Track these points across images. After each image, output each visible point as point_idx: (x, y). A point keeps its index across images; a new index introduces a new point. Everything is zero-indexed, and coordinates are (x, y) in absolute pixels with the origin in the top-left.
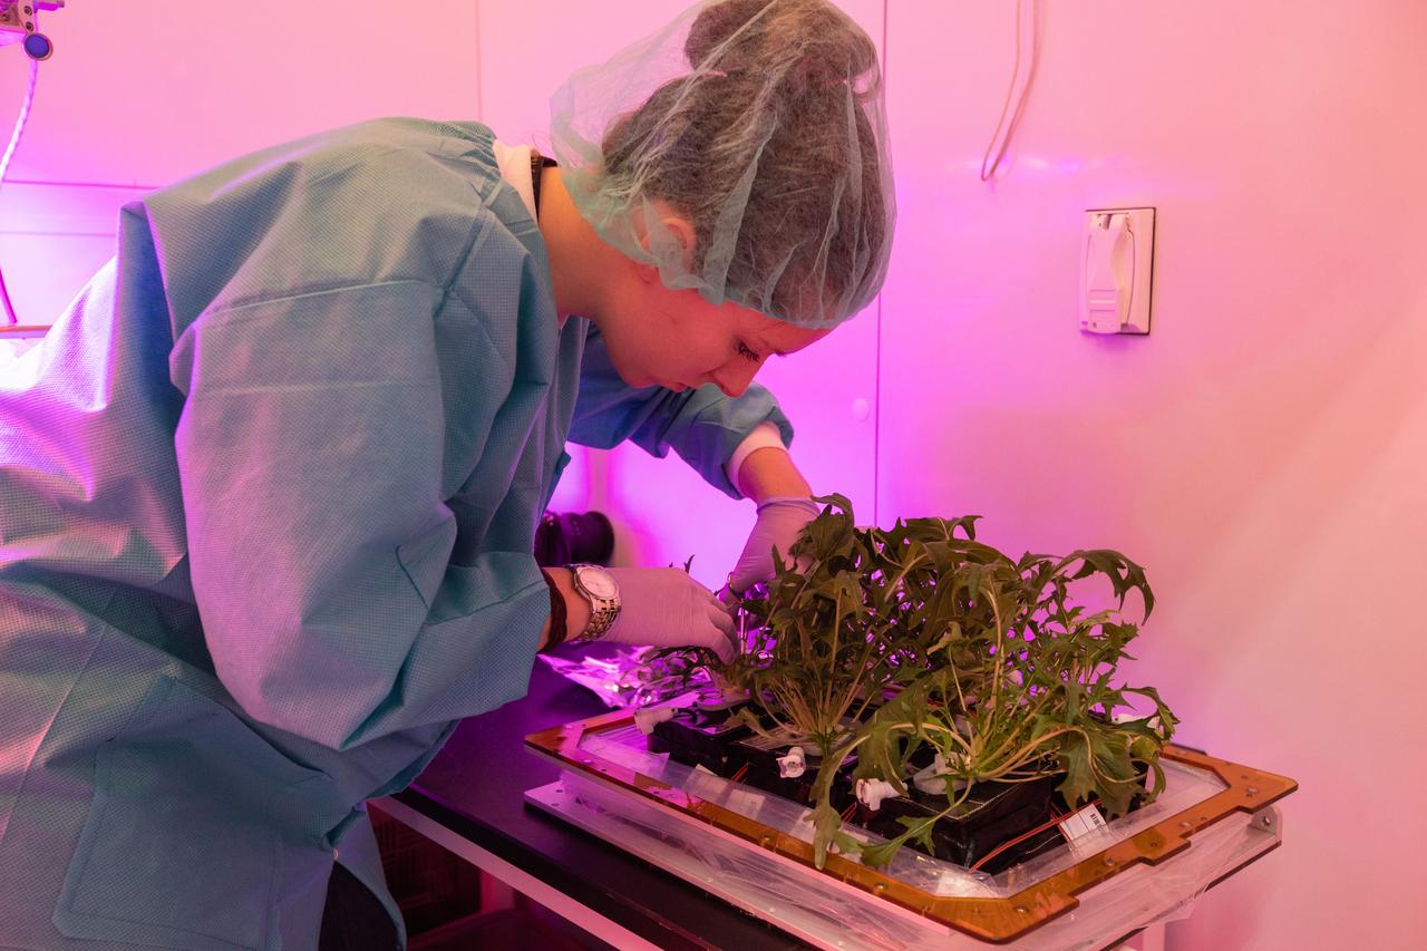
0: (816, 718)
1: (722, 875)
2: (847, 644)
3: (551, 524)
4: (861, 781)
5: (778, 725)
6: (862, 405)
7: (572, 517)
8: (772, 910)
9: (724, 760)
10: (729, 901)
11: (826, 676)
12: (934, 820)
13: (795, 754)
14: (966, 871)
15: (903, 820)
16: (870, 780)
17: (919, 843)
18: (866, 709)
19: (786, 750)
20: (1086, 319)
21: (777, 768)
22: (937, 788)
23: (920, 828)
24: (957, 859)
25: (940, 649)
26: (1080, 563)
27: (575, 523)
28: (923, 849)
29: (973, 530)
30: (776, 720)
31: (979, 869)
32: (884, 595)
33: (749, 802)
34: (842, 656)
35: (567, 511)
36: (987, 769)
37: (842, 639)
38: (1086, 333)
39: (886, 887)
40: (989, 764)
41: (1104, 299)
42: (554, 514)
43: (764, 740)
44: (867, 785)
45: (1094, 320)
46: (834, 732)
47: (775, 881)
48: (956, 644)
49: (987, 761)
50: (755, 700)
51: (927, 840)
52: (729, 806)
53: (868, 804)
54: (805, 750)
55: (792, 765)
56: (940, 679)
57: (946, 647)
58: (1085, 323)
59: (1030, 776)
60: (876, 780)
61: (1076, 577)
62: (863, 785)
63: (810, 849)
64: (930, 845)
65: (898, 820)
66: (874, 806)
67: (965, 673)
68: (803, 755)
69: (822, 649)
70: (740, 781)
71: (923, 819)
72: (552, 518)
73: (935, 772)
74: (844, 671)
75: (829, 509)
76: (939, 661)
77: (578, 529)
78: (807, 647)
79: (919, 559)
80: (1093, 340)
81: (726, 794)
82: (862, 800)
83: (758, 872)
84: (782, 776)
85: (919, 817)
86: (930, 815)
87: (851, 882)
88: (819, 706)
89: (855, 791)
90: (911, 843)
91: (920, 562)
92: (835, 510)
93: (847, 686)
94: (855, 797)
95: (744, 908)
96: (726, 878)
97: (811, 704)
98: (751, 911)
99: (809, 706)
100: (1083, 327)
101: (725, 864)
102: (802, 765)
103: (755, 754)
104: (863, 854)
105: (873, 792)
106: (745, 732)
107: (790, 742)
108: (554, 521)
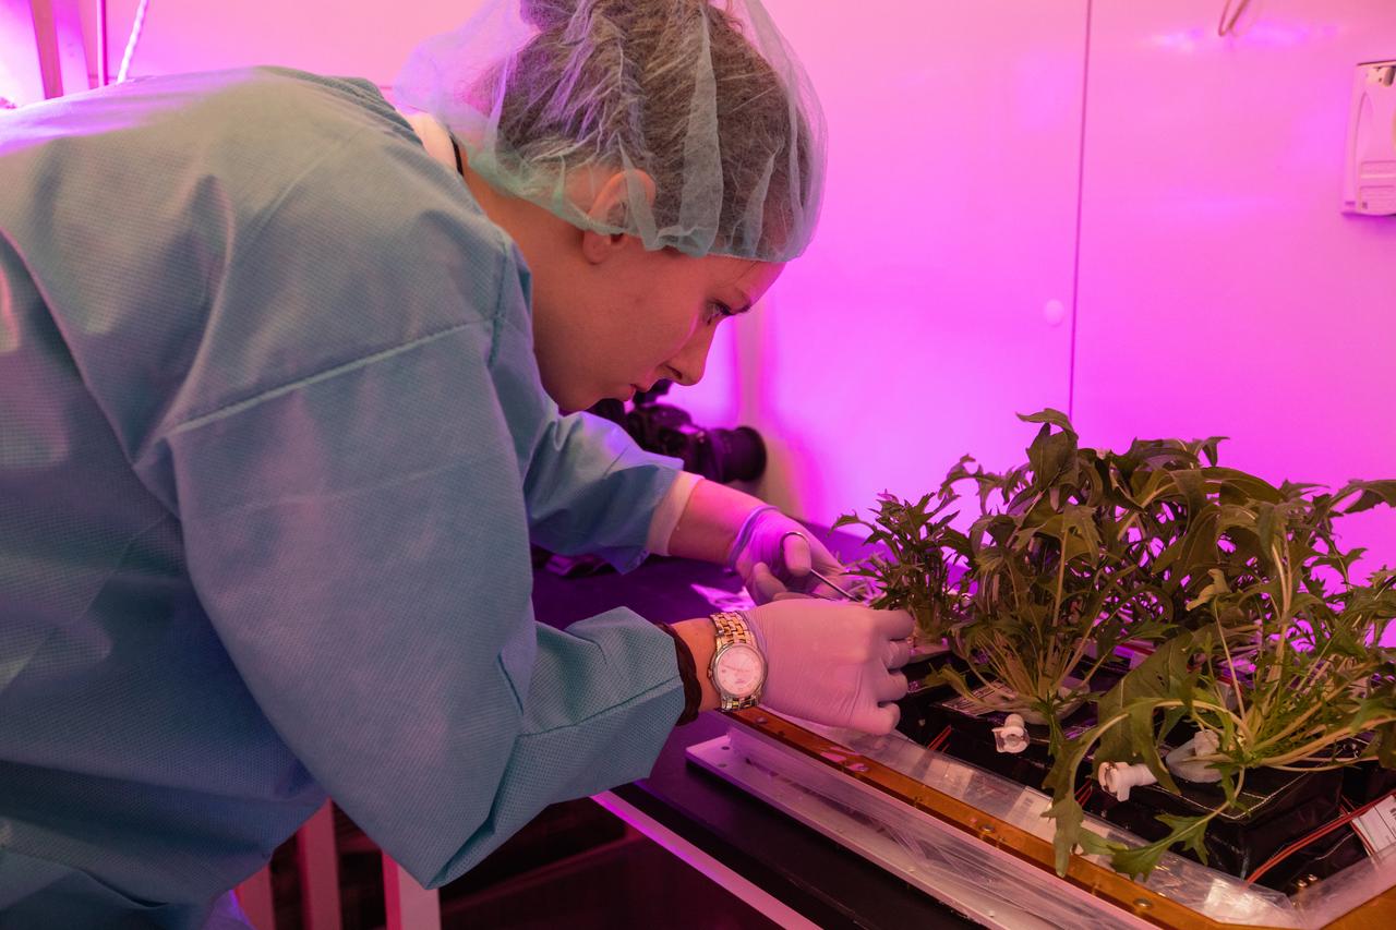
0: (1035, 679)
1: (926, 864)
2: (1074, 593)
3: (702, 441)
4: (1105, 765)
5: (984, 685)
6: (1055, 308)
7: (722, 432)
8: (992, 913)
9: (922, 723)
10: (938, 897)
11: (1047, 628)
12: (1206, 820)
13: (1012, 724)
14: (1242, 884)
15: (1165, 818)
16: (1118, 764)
17: (1186, 849)
18: (1099, 669)
19: (1000, 717)
20: (1351, 197)
21: (992, 740)
22: (1199, 774)
23: (1189, 830)
24: (1230, 868)
25: (1203, 605)
26: (1357, 495)
27: (725, 439)
28: (1192, 856)
29: (1215, 454)
30: (982, 678)
31: (1256, 882)
32: (1117, 532)
33: (953, 776)
34: (1066, 605)
35: (717, 425)
36: (1266, 753)
37: (1067, 586)
38: (1351, 216)
39: (1150, 906)
40: (1267, 748)
41: (1380, 172)
42: (703, 430)
43: (972, 703)
44: (1114, 771)
45: (1364, 198)
46: (1057, 696)
47: (997, 880)
48: (1222, 598)
49: (1266, 743)
50: (954, 651)
51: (1198, 845)
52: (929, 780)
53: (1116, 794)
54: (1024, 717)
55: (1012, 736)
56: (1203, 640)
57: (1211, 601)
58: (1351, 203)
59: (1326, 764)
60: (1124, 764)
61: (1349, 511)
62: (1108, 771)
63: (1048, 850)
64: (1202, 851)
65: (1157, 818)
66: (1123, 796)
67: (1233, 632)
68: (1022, 723)
69: (1041, 597)
70: (939, 749)
71: (1192, 818)
72: (702, 434)
73: (1193, 752)
74: (1069, 624)
75: (1046, 428)
76: (1202, 618)
77: (729, 445)
78: (1022, 592)
79: (1161, 490)
80: (1359, 225)
81: (924, 766)
82: (1107, 787)
83: (971, 866)
84: (1000, 750)
85: (1187, 816)
86: (1201, 814)
87: (1100, 895)
88: (1040, 665)
89: (1097, 776)
90: (1177, 848)
91: (1163, 493)
92: (1055, 430)
93: (1073, 642)
94: (1097, 783)
95: (956, 908)
96: (932, 869)
97: (1029, 664)
98: (965, 912)
99: (1027, 667)
100: (1348, 209)
101: (930, 852)
102: (1024, 737)
103: (961, 720)
104: (1114, 858)
105: (1121, 779)
106: (948, 692)
107: (1003, 706)
108: (704, 437)
